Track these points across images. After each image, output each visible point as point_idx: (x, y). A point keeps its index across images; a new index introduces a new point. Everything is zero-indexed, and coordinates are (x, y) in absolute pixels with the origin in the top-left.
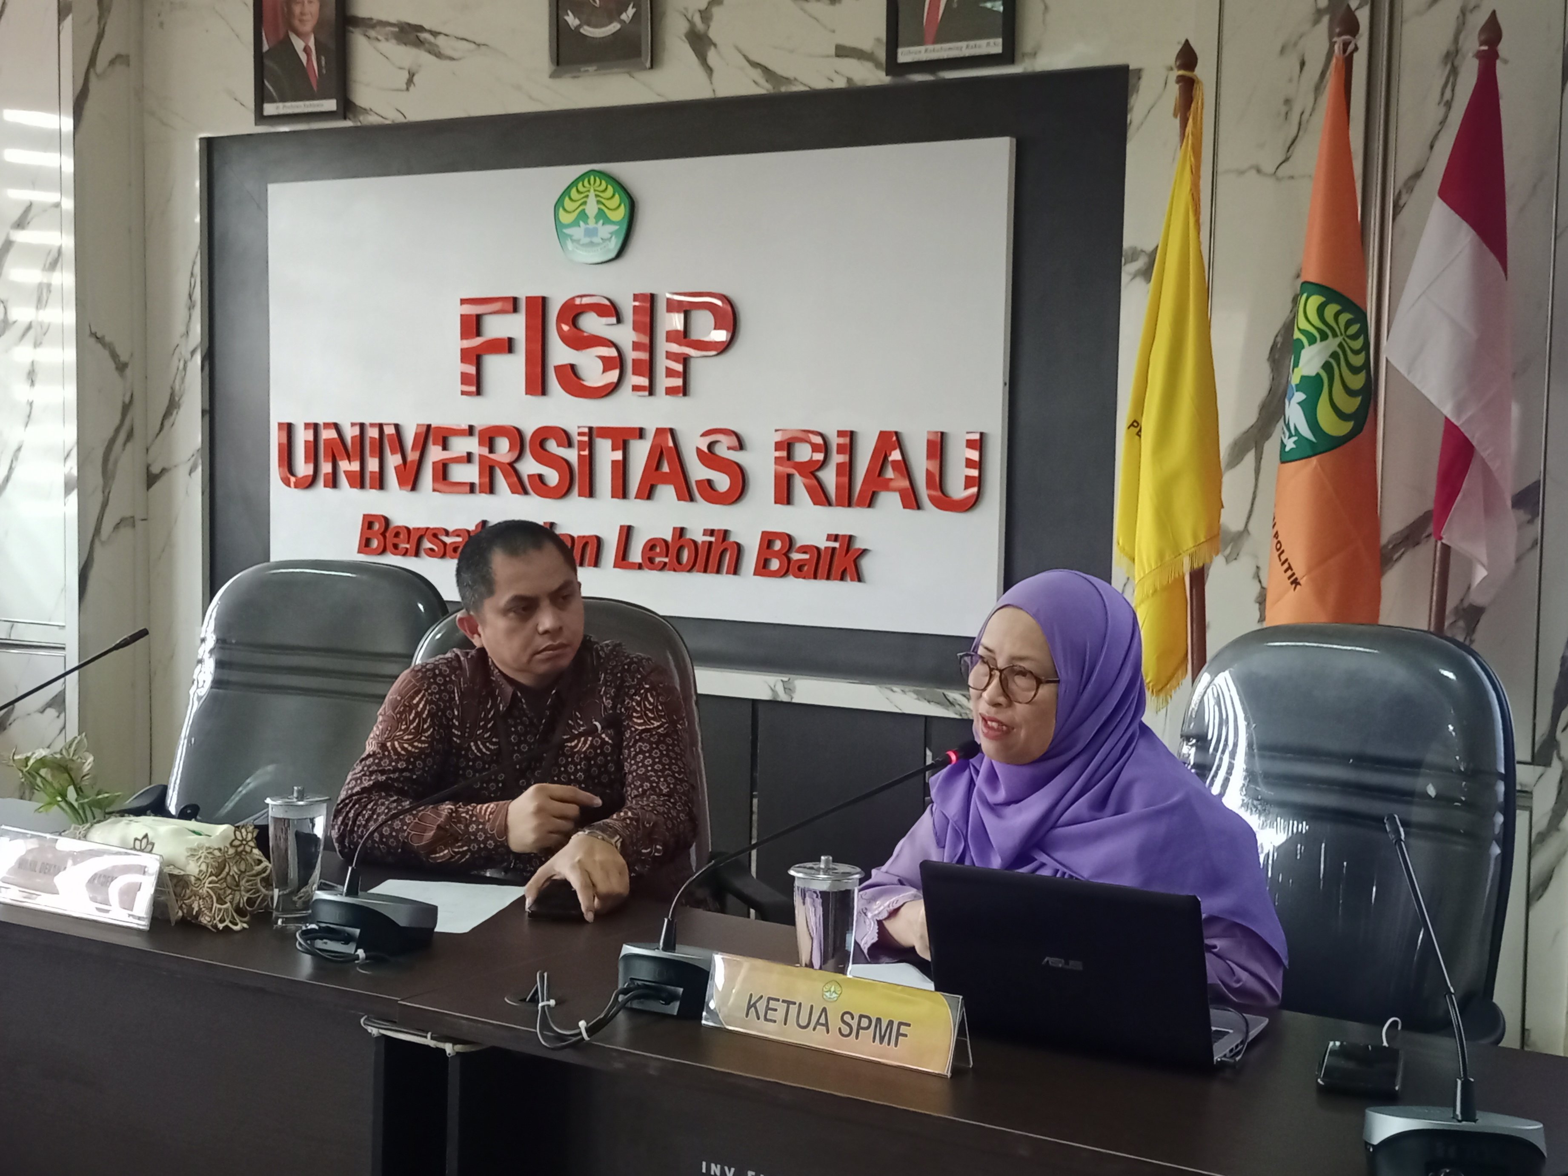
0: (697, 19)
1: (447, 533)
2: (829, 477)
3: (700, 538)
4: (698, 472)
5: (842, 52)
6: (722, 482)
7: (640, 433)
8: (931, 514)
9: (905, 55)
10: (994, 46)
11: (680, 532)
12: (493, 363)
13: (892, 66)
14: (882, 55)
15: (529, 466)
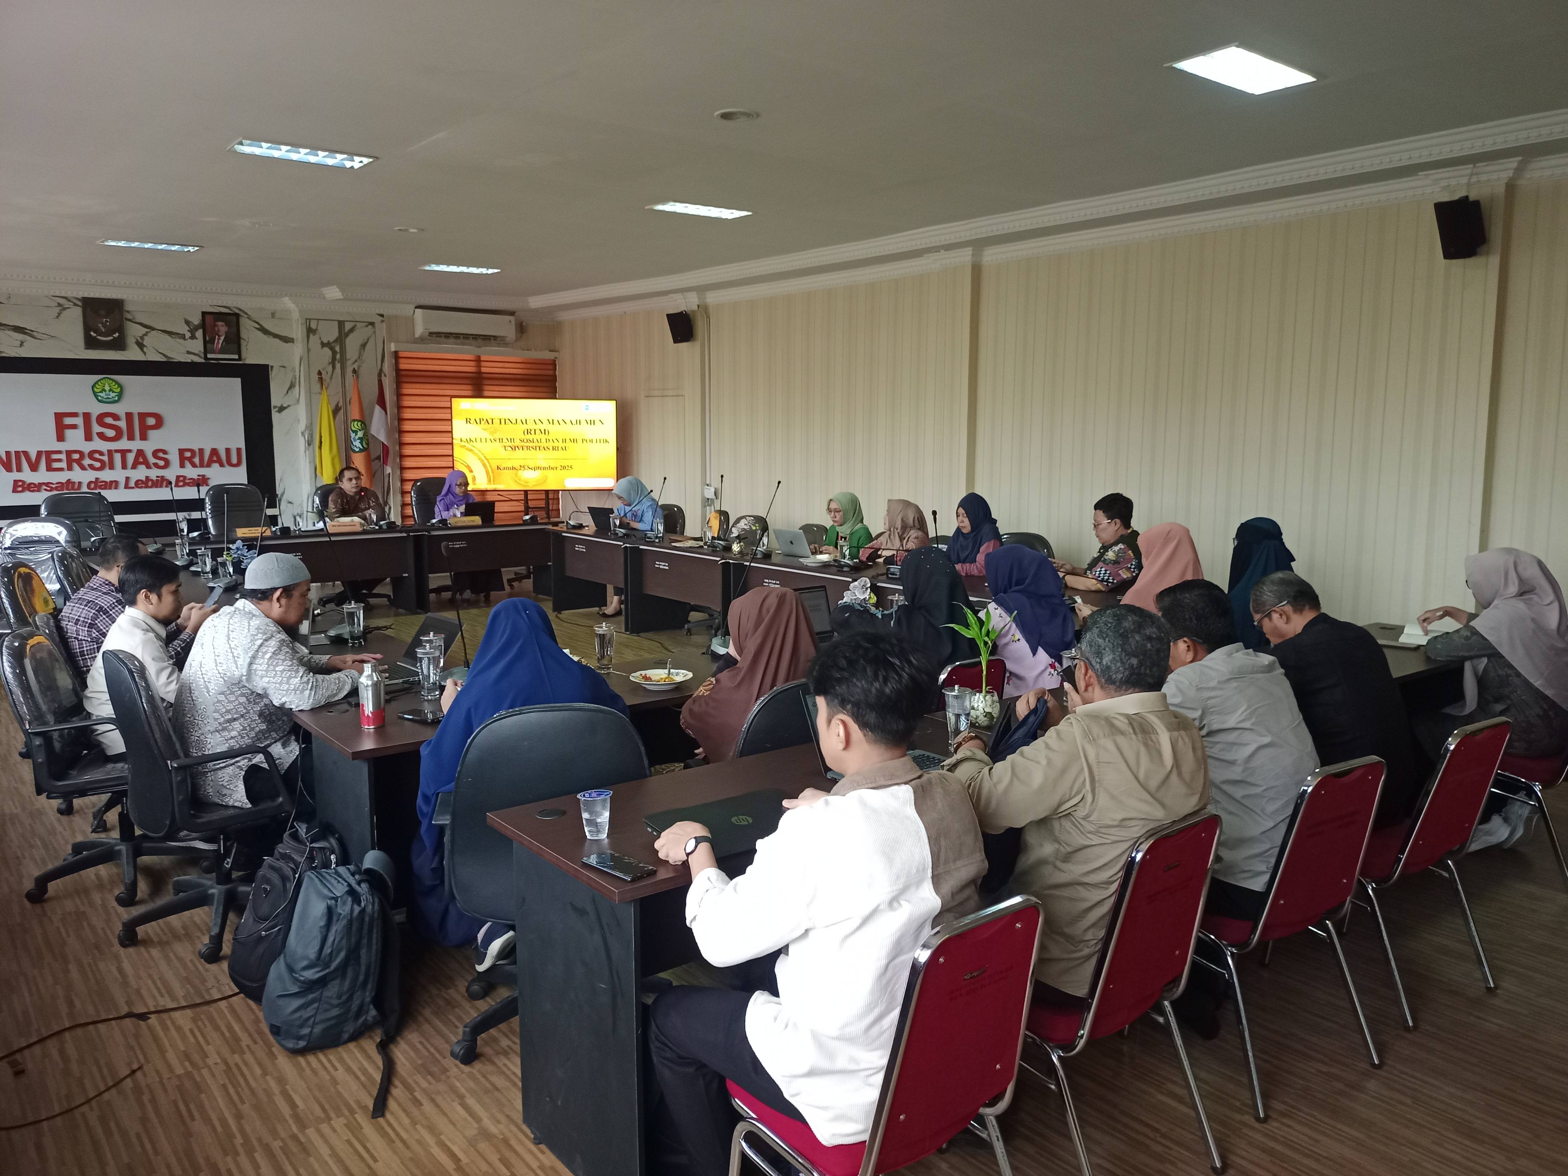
0: (139, 339)
1: (53, 484)
2: (197, 460)
3: (155, 478)
4: (152, 460)
5: (188, 353)
6: (162, 463)
7: (130, 451)
8: (228, 468)
9: (209, 356)
10: (236, 357)
11: (147, 477)
12: (69, 433)
13: (206, 358)
14: (203, 356)
15: (87, 462)
